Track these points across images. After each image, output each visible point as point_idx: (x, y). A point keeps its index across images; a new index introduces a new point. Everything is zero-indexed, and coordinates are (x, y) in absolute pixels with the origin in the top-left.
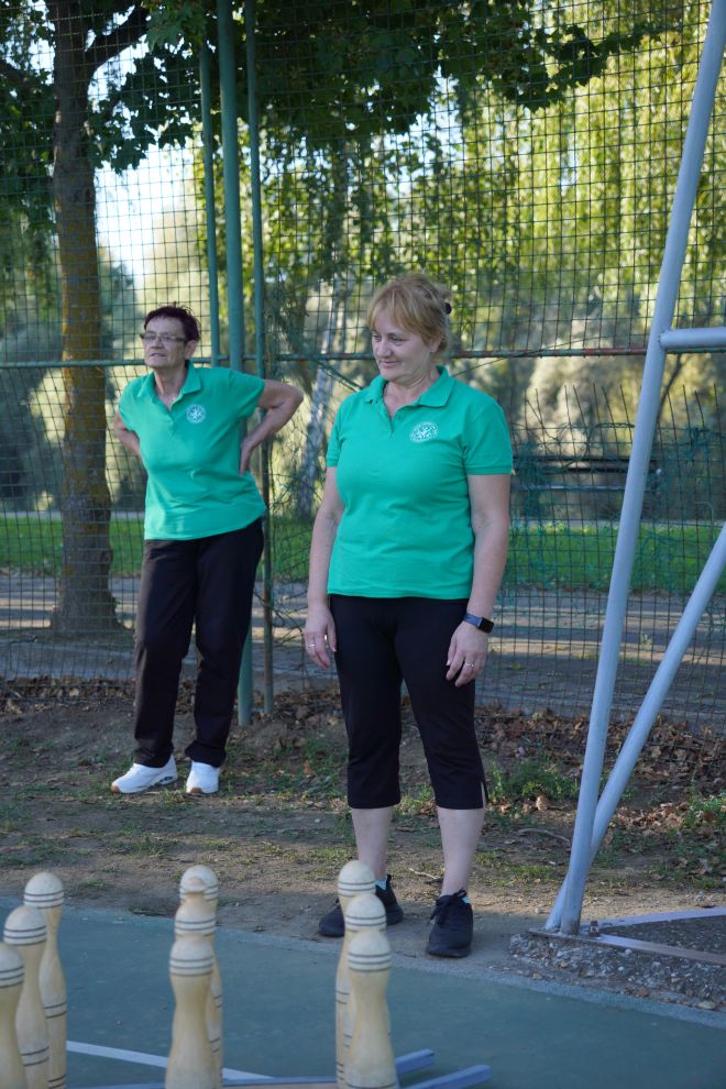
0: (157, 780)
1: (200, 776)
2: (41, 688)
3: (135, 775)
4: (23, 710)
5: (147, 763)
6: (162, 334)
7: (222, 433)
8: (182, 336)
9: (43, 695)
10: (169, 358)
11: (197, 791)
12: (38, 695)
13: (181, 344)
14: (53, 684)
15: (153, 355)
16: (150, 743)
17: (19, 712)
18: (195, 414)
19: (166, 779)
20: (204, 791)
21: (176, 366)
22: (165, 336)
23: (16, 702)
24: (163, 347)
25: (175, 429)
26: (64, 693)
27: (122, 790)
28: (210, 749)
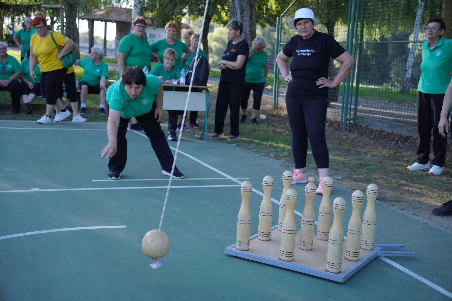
0: (423, 168)
1: (435, 169)
2: (409, 139)
3: (416, 166)
4: (402, 144)
5: (419, 163)
6: (432, 27)
7: (446, 60)
8: (439, 28)
9: (409, 141)
10: (434, 35)
11: (432, 174)
12: (408, 141)
13: (439, 30)
14: (413, 138)
15: (429, 34)
16: (422, 155)
17: (401, 145)
18: (438, 53)
19: (426, 169)
20: (434, 174)
21: (436, 38)
22: (434, 28)
23: (401, 142)
24: (432, 31)
25: (431, 57)
26: (415, 141)
27: (410, 169)
28: (440, 162)
